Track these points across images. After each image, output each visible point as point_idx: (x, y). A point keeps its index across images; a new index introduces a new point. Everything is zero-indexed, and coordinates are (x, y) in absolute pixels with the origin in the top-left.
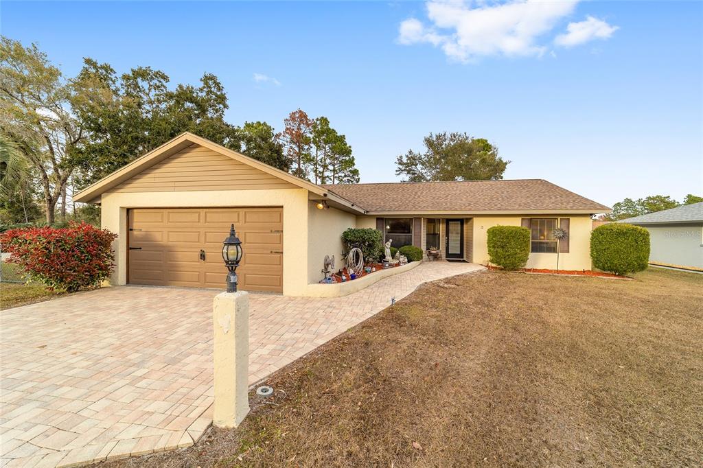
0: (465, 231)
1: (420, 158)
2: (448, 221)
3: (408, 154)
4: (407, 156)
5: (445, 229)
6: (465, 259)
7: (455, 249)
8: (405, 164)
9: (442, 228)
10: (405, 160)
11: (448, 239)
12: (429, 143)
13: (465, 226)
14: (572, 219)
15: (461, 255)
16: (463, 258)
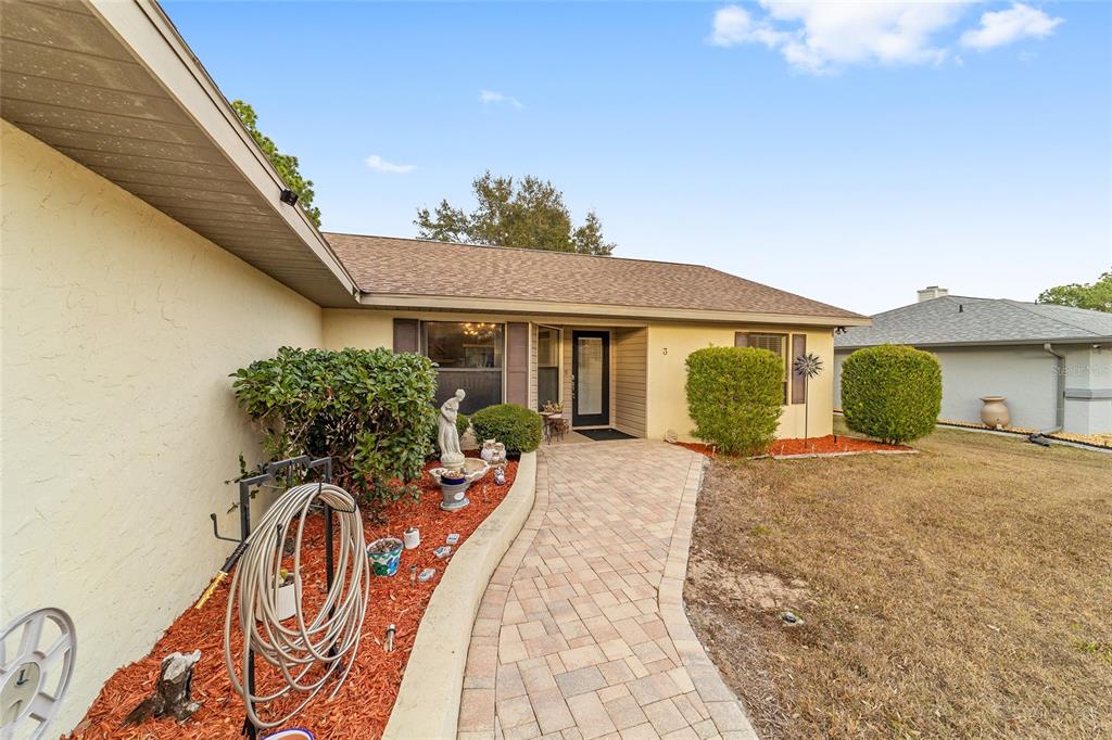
0: (612, 361)
1: (464, 221)
2: (577, 335)
3: (439, 207)
4: (439, 212)
5: (570, 354)
6: (612, 425)
7: (591, 406)
8: (435, 227)
9: (562, 353)
10: (434, 219)
11: (576, 381)
12: (483, 189)
13: (613, 349)
14: (810, 336)
15: (604, 417)
16: (608, 424)
